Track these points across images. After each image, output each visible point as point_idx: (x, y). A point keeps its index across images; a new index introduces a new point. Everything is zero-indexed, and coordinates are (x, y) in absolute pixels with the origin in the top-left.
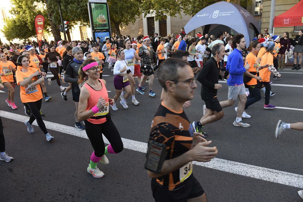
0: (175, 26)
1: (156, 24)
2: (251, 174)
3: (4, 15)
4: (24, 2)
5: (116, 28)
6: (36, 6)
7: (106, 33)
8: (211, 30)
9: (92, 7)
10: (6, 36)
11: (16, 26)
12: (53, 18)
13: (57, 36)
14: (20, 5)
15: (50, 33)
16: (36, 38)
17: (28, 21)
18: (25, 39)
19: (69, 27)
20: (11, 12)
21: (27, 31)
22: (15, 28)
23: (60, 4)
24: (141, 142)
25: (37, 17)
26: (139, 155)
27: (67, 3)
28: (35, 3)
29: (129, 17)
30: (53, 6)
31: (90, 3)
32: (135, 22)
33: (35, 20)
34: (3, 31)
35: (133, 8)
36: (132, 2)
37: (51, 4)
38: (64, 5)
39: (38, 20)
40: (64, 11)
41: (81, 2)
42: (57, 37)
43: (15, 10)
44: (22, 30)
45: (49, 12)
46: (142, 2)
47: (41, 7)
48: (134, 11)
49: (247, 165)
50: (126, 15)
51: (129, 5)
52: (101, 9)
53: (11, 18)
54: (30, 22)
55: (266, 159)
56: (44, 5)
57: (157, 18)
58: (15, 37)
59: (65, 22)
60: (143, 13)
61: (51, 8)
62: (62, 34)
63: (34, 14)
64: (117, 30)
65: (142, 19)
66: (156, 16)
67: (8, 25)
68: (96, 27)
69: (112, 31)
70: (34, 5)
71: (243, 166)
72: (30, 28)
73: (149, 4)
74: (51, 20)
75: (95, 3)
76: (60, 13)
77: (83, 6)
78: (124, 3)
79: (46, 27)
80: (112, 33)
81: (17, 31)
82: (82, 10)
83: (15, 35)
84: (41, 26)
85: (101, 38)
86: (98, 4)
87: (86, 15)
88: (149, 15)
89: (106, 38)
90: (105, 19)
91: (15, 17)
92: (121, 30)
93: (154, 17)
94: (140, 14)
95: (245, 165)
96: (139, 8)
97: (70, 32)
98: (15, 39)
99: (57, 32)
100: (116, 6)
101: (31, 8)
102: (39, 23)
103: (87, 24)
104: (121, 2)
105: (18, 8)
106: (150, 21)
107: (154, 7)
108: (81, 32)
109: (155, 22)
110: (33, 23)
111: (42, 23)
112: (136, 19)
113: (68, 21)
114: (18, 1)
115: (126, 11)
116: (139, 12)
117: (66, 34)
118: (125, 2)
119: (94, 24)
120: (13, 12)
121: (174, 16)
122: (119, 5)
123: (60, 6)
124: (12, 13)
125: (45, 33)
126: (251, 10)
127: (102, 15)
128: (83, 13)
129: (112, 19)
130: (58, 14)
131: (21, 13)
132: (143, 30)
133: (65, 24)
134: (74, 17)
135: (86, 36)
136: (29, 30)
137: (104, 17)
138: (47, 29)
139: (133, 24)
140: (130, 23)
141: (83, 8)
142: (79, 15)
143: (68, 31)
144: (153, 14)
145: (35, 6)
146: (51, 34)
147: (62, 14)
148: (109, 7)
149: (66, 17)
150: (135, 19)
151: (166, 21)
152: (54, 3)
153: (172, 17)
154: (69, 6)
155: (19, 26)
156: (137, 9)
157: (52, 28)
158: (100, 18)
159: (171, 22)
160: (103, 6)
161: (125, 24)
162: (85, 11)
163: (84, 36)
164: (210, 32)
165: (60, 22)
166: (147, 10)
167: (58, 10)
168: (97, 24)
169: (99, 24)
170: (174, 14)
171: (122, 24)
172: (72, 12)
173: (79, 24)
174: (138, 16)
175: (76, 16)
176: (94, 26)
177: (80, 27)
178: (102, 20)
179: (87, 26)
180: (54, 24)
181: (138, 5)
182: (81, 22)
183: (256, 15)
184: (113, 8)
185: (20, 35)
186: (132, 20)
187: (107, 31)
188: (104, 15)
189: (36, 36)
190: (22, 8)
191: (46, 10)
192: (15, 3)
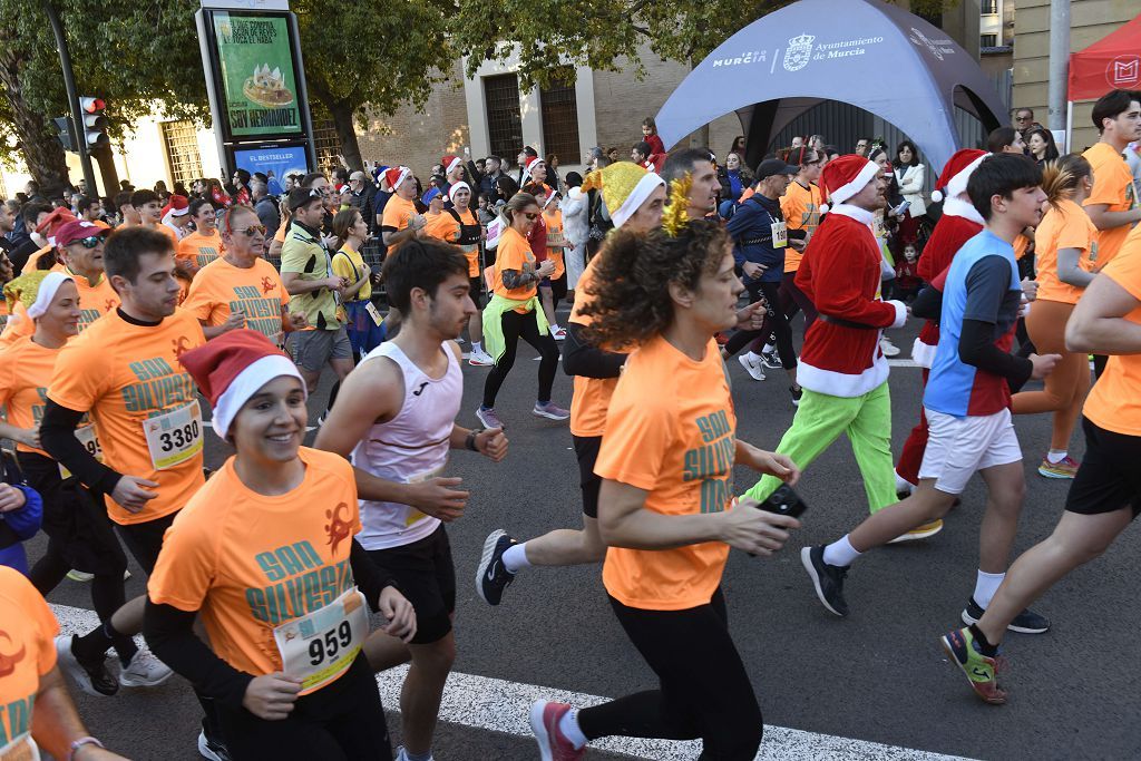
0: (616, 112)
1: (529, 105)
5: (338, 129)
7: (289, 154)
8: (782, 126)
12: (26, 84)
13: (46, 171)
15: (13, 155)
19: (109, 124)
23: (58, 18)
27: (96, 14)
29: (400, 75)
30: (22, 27)
31: (208, 15)
32: (426, 100)
35: (415, 33)
36: (410, 8)
37: (16, 18)
38: (78, 22)
40: (80, 49)
41: (165, 6)
42: (49, 176)
46: (457, 4)
48: (419, 48)
50: (384, 66)
51: (395, 20)
52: (264, 40)
57: (531, 77)
59: (88, 104)
60: (464, 55)
61: (14, 34)
62: (73, 161)
64: (345, 140)
65: (459, 87)
66: (526, 70)
68: (239, 124)
69: (317, 146)
73: (491, 17)
74: (18, 95)
75: (233, 13)
76: (62, 62)
78: (373, 11)
80: (319, 153)
82: (171, 47)
86: (250, 19)
87: (190, 69)
88: (491, 67)
89: (288, 174)
90: (282, 87)
92: (363, 138)
93: (513, 76)
94: (448, 62)
96: (446, 35)
97: (115, 149)
99: (46, 151)
100: (334, 26)
103: (199, 113)
104: (358, 9)
106: (500, 91)
107: (513, 30)
108: (170, 151)
109: (521, 93)
112: (433, 86)
113: (101, 95)
115: (381, 47)
116: (442, 53)
117: (94, 162)
118: (378, 7)
119: (230, 109)
121: (607, 68)
122: (350, 20)
123: (61, 26)
126: (964, 27)
127: (266, 67)
128: (177, 59)
129: (318, 88)
130: (52, 64)
132: (466, 136)
133: (88, 113)
134: (133, 77)
135: (194, 168)
137: (279, 77)
139: (422, 106)
140: (405, 106)
141: (175, 34)
143: (101, 146)
144: (509, 60)
146: (18, 159)
147: (70, 62)
148: (300, 32)
149: (89, 80)
150: (426, 86)
151: (572, 90)
152: (28, 11)
153: (599, 70)
154: (104, 27)
156: (434, 39)
157: (21, 134)
158: (260, 85)
159: (597, 97)
160: (271, 26)
161: (379, 110)
162: (184, 52)
163: (184, 169)
164: (780, 134)
165: (60, 102)
166: (484, 39)
167: (52, 46)
168: (248, 108)
169: (252, 112)
170: (608, 60)
171: (367, 109)
172: (117, 56)
173: (158, 112)
174: (441, 69)
175: (142, 74)
176: (231, 121)
177: (164, 128)
178: (267, 90)
179: (199, 121)
180: (31, 114)
181: (438, 18)
182: (170, 103)
183: (989, 50)
184: (322, 35)
186: (413, 88)
187: (292, 141)
188: (277, 70)
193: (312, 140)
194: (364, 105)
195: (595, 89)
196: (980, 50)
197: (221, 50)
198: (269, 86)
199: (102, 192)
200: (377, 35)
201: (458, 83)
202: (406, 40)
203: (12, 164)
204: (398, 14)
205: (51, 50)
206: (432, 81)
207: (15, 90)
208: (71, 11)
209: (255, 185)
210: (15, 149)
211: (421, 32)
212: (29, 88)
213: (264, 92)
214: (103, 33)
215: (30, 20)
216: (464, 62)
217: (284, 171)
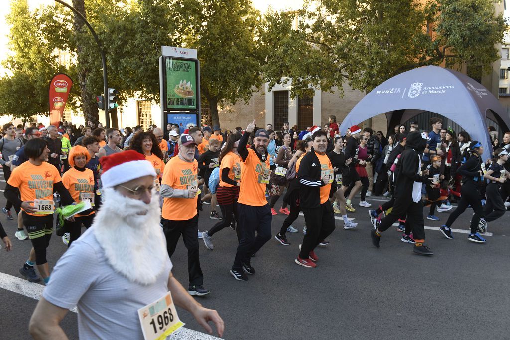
1: (293, 104)
4: (34, 48)
5: (211, 108)
6: (56, 57)
7: (190, 117)
8: (406, 121)
9: (167, 66)
11: (11, 91)
12: (88, 82)
13: (90, 117)
14: (26, 53)
15: (78, 109)
16: (47, 116)
17: (38, 83)
18: (26, 118)
19: (118, 100)
20: (5, 64)
21: (32, 102)
22: (9, 94)
23: (105, 56)
25: (55, 77)
27: (120, 55)
28: (56, 51)
29: (239, 88)
30: (90, 59)
32: (249, 99)
33: (50, 82)
35: (248, 72)
36: (247, 61)
37: (88, 55)
38: (112, 58)
39: (58, 84)
40: (111, 69)
41: (147, 54)
43: (14, 60)
44: (23, 100)
45: (81, 69)
46: (266, 60)
47: (67, 58)
48: (249, 77)
50: (232, 84)
51: (240, 65)
52: (185, 70)
54: (41, 86)
56: (73, 55)
57: (295, 93)
58: (6, 113)
59: (111, 91)
60: (268, 81)
61: (86, 62)
62: (102, 114)
63: (52, 70)
64: (213, 113)
65: (263, 94)
66: (293, 89)
68: (171, 103)
69: (202, 114)
70: (52, 55)
72: (41, 99)
73: (281, 67)
74: (84, 86)
75: (174, 58)
76: (103, 74)
77: (149, 63)
78: (231, 61)
79: (72, 97)
80: (202, 117)
81: (11, 101)
82: (147, 71)
83: (6, 108)
84: (61, 94)
86: (180, 61)
87: (154, 80)
88: (278, 87)
90: (191, 89)
91: (11, 74)
92: (220, 111)
93: (286, 92)
94: (260, 84)
96: (260, 73)
97: (118, 110)
98: (5, 115)
99: (92, 108)
100: (214, 66)
101: (46, 59)
102: (58, 90)
103: (154, 98)
105: (21, 57)
106: (281, 98)
107: (289, 72)
108: (140, 112)
109: (290, 100)
112: (253, 93)
113: (117, 88)
114: (22, 45)
115: (233, 76)
116: (258, 80)
117: (110, 114)
118: (233, 59)
119: (168, 97)
120: (10, 65)
121: (328, 91)
122: (221, 64)
123: (105, 59)
124: (7, 67)
125: (67, 108)
126: (492, 84)
127: (185, 81)
128: (149, 75)
129: (205, 91)
130: (99, 74)
131: (25, 68)
133: (111, 95)
134: (131, 81)
135: (149, 120)
137: (190, 85)
138: (73, 101)
139: (246, 102)
140: (240, 101)
141: (150, 65)
142: (141, 79)
143: (114, 109)
144: (286, 85)
145: (54, 56)
146: (79, 111)
147: (107, 74)
148: (200, 68)
149: (114, 82)
150: (250, 93)
151: (312, 100)
152: (93, 53)
153: (324, 92)
154: (122, 61)
155: (17, 92)
156: (255, 74)
157: (82, 101)
158: (182, 88)
159: (322, 103)
160: (189, 65)
161: (229, 102)
162: (152, 73)
163: (145, 121)
165: (101, 89)
166: (276, 77)
167: (101, 67)
168: (176, 97)
169: (177, 99)
170: (330, 88)
171: (224, 101)
173: (137, 96)
174: (257, 86)
175: (134, 81)
176: (168, 102)
177: (138, 103)
178: (184, 90)
179: (154, 101)
180: (88, 93)
181: (258, 65)
182: (143, 93)
183: (503, 94)
184: (209, 70)
185: (16, 110)
186: (244, 94)
187: (192, 112)
188: (189, 83)
189: (48, 113)
190: (29, 58)
191: (76, 65)
192: (16, 49)
193: (200, 112)
194: (223, 99)
195: (322, 100)
196: (499, 94)
197: (168, 73)
198: (185, 89)
199: (111, 127)
200: (232, 71)
201: (264, 93)
202: (244, 74)
203: (76, 113)
204: (241, 63)
206: (253, 91)
207: (83, 83)
208: (110, 54)
210: (79, 107)
211: (250, 71)
212: (89, 83)
213: (183, 91)
214: (121, 63)
215: (93, 57)
216: (267, 85)
217: (187, 124)
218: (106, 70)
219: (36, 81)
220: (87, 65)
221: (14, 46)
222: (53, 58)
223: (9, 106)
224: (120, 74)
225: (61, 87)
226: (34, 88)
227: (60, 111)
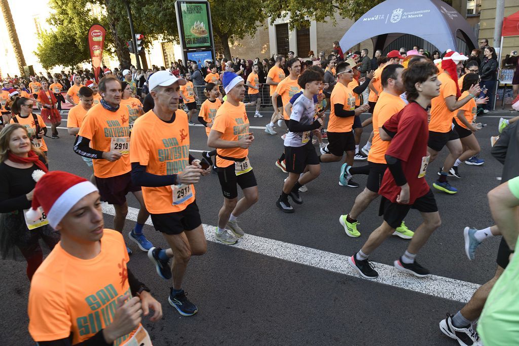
0: (324, 38)
1: (292, 35)
2: (461, 297)
3: (38, 25)
4: (70, 5)
5: (223, 45)
6: (89, 10)
7: (206, 54)
8: (388, 44)
9: (182, 10)
10: (41, 61)
11: (58, 44)
12: (118, 29)
13: (124, 60)
14: (64, 10)
15: (113, 55)
16: (89, 63)
17: (77, 36)
18: (73, 67)
19: (145, 43)
20: (49, 21)
21: (76, 52)
22: (56, 47)
23: (129, 6)
24: (267, 239)
25: (91, 29)
26: (262, 260)
27: (141, 4)
28: (89, 5)
29: (245, 24)
30: (117, 10)
31: (179, 3)
32: (255, 33)
33: (88, 33)
34: (36, 54)
35: (252, 9)
37: (115, 7)
38: (135, 7)
39: (94, 34)
40: (136, 17)
42: (125, 62)
43: (56, 17)
44: (68, 51)
45: (111, 19)
47: (98, 11)
48: (253, 14)
49: (453, 280)
50: (239, 21)
51: (244, 3)
52: (198, 12)
53: (49, 32)
54: (80, 38)
55: (488, 271)
56: (103, 8)
57: (293, 25)
58: (57, 63)
59: (138, 36)
60: (270, 16)
61: (114, 12)
62: (133, 57)
63: (87, 23)
64: (225, 48)
65: (267, 28)
66: (292, 22)
67: (45, 44)
68: (189, 42)
69: (216, 50)
70: (86, 9)
71: (446, 282)
72: (81, 48)
73: (280, 2)
74: (115, 34)
75: (187, 2)
76: (129, 21)
77: (167, 9)
79: (106, 46)
80: (216, 53)
81: (59, 53)
82: (166, 15)
84: (98, 43)
85: (197, 62)
86: (193, 4)
87: (172, 23)
88: (279, 21)
90: (204, 29)
91: (55, 29)
92: (231, 48)
93: (287, 24)
94: (263, 19)
95: (450, 280)
96: (263, 9)
97: (146, 52)
99: (124, 53)
100: (223, 7)
102: (95, 39)
103: (175, 39)
105: (61, 14)
106: (282, 30)
107: (288, 7)
108: (164, 53)
109: (289, 31)
110: (86, 39)
111: (100, 39)
112: (258, 28)
113: (142, 33)
114: (60, 3)
115: (239, 14)
116: (261, 16)
117: (140, 57)
119: (186, 37)
120: (53, 22)
121: (322, 21)
122: (228, 4)
123: (130, 9)
124: (51, 24)
125: (105, 55)
126: (461, 6)
127: (199, 22)
128: (168, 20)
129: (216, 29)
130: (126, 22)
131: (66, 23)
132: (268, 47)
133: (138, 40)
134: (153, 26)
135: (172, 58)
136: (78, 51)
137: (203, 26)
138: (108, 48)
139: (253, 36)
140: (247, 36)
141: (167, 11)
142: (161, 23)
144: (286, 18)
146: (114, 56)
147: (132, 21)
148: (211, 9)
149: (138, 28)
150: (255, 28)
151: (308, 30)
152: (119, 4)
153: (319, 22)
154: (144, 9)
155: (62, 44)
156: (258, 11)
157: (116, 47)
158: (196, 28)
159: (318, 32)
160: (201, 8)
161: (238, 37)
162: (171, 17)
163: (169, 59)
164: (387, 47)
165: (129, 36)
166: (276, 11)
167: (127, 16)
168: (192, 37)
169: (194, 39)
170: (323, 18)
171: (234, 38)
172: (148, 19)
173: (161, 39)
174: (261, 22)
175: (156, 25)
176: (186, 42)
177: (162, 45)
179: (175, 42)
180: (119, 39)
181: (260, 3)
182: (165, 35)
183: (470, 15)
184: (218, 10)
185: (64, 60)
186: (250, 29)
187: (207, 49)
188: (202, 23)
189: (90, 60)
190: (67, 14)
191: (106, 16)
192: (56, 7)
193: (214, 48)
194: (233, 36)
195: (317, 29)
196: (467, 15)
197: (183, 16)
198: (199, 29)
199: (142, 68)
200: (238, 10)
202: (248, 11)
203: (112, 58)
205: (126, 18)
206: (257, 26)
207: (114, 32)
209: (194, 66)
210: (114, 53)
211: (254, 8)
212: (119, 31)
213: (198, 31)
214: (143, 11)
215: (119, 7)
216: (269, 19)
217: (204, 60)
218: (131, 17)
219: (76, 34)
220: (115, 15)
221: (54, 5)
222: (86, 12)
223: (58, 58)
224: (144, 20)
225: (97, 37)
226: (76, 40)
227: (99, 58)
